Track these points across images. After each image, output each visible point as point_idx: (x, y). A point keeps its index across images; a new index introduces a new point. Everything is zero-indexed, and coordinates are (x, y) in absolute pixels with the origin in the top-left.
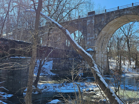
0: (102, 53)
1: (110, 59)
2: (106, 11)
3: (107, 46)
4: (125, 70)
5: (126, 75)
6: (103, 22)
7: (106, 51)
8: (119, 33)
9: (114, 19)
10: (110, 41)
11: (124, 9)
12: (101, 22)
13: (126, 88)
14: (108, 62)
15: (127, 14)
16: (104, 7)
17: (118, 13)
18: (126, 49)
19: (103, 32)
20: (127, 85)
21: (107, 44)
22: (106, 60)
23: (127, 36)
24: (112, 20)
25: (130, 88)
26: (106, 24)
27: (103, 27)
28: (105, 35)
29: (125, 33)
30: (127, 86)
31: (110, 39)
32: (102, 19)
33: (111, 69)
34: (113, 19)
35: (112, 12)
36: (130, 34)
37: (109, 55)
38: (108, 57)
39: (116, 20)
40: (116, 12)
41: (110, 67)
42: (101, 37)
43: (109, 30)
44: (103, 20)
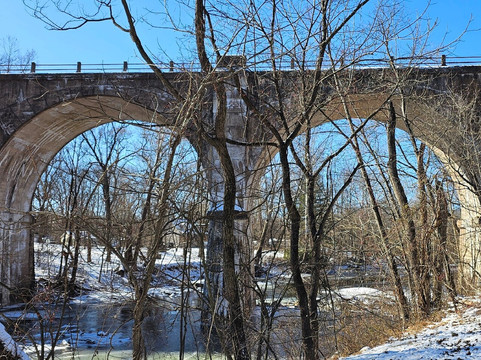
0: (11, 220)
1: (39, 241)
2: (33, 69)
3: (30, 196)
4: (91, 278)
5: (94, 296)
6: (23, 105)
7: (27, 209)
8: (78, 154)
9: (61, 102)
10: (43, 178)
11: (97, 76)
12: (15, 104)
13: (89, 342)
14: (31, 252)
15: (105, 93)
16: (31, 55)
17: (78, 85)
18: (99, 209)
19: (19, 141)
20: (90, 332)
21: (33, 186)
22: (22, 247)
23: (104, 167)
24: (55, 104)
26: (33, 117)
27: (20, 122)
28: (24, 154)
29: (98, 155)
30: (93, 337)
31: (45, 170)
32: (18, 93)
33: (42, 280)
34: (57, 100)
35: (57, 77)
36: (112, 160)
37: (39, 226)
38: (31, 236)
39: (67, 106)
40: (69, 80)
41: (39, 272)
42: (11, 159)
43: (40, 137)
44: (22, 99)
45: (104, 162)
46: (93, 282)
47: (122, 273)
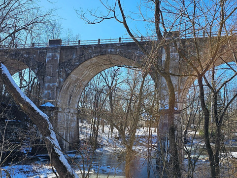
0: (69, 112)
1: (81, 122)
2: (79, 43)
3: (78, 101)
4: (104, 140)
5: (105, 149)
6: (75, 59)
7: (76, 107)
8: (99, 82)
9: (91, 58)
10: (83, 93)
11: (107, 45)
12: (71, 59)
13: (103, 171)
14: (78, 127)
15: (111, 53)
16: (77, 37)
17: (99, 50)
18: (107, 107)
19: (73, 76)
20: (104, 166)
21: (79, 96)
22: (74, 124)
23: (110, 88)
24: (89, 59)
25: (109, 171)
26: (79, 65)
27: (74, 67)
28: (75, 82)
29: (107, 82)
30: (105, 168)
31: (84, 89)
32: (73, 54)
33: (82, 140)
34: (90, 57)
35: (90, 46)
36: (114, 84)
37: (81, 115)
38: (78, 119)
39: (94, 60)
40: (95, 47)
41: (81, 136)
42: (70, 84)
43: (82, 74)
44: (74, 57)
45: (110, 85)
46: (105, 142)
47: (118, 138)
